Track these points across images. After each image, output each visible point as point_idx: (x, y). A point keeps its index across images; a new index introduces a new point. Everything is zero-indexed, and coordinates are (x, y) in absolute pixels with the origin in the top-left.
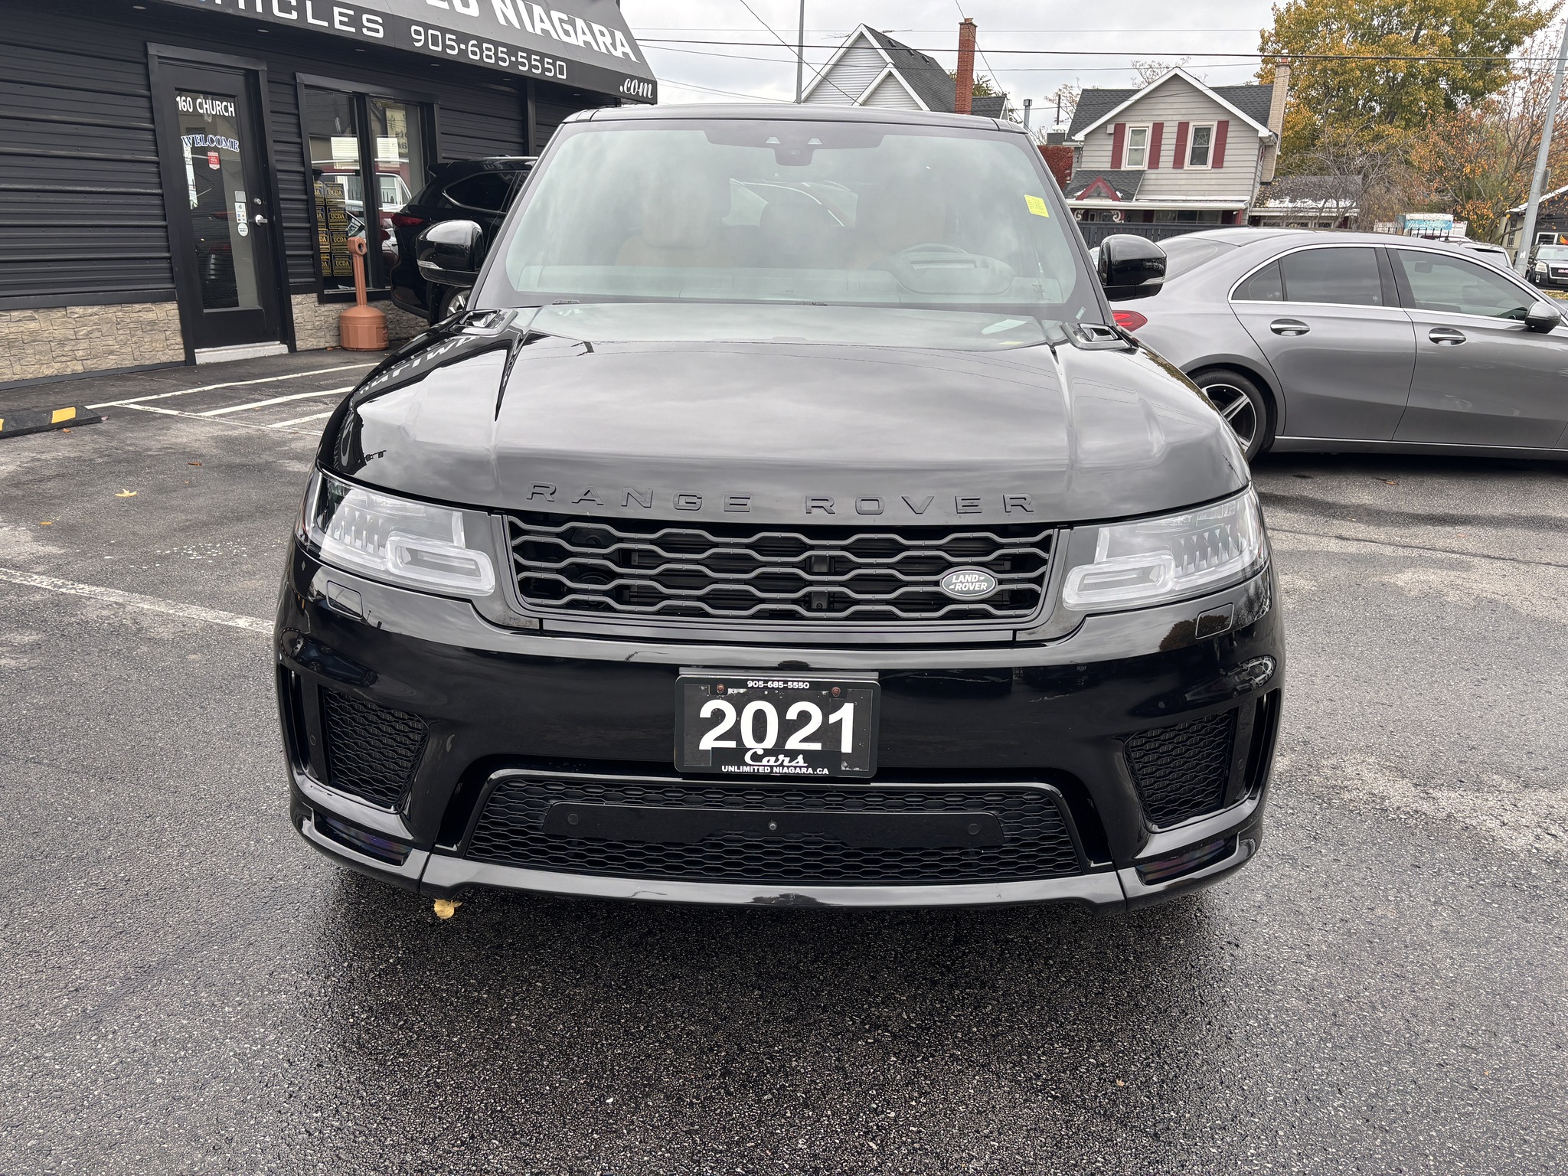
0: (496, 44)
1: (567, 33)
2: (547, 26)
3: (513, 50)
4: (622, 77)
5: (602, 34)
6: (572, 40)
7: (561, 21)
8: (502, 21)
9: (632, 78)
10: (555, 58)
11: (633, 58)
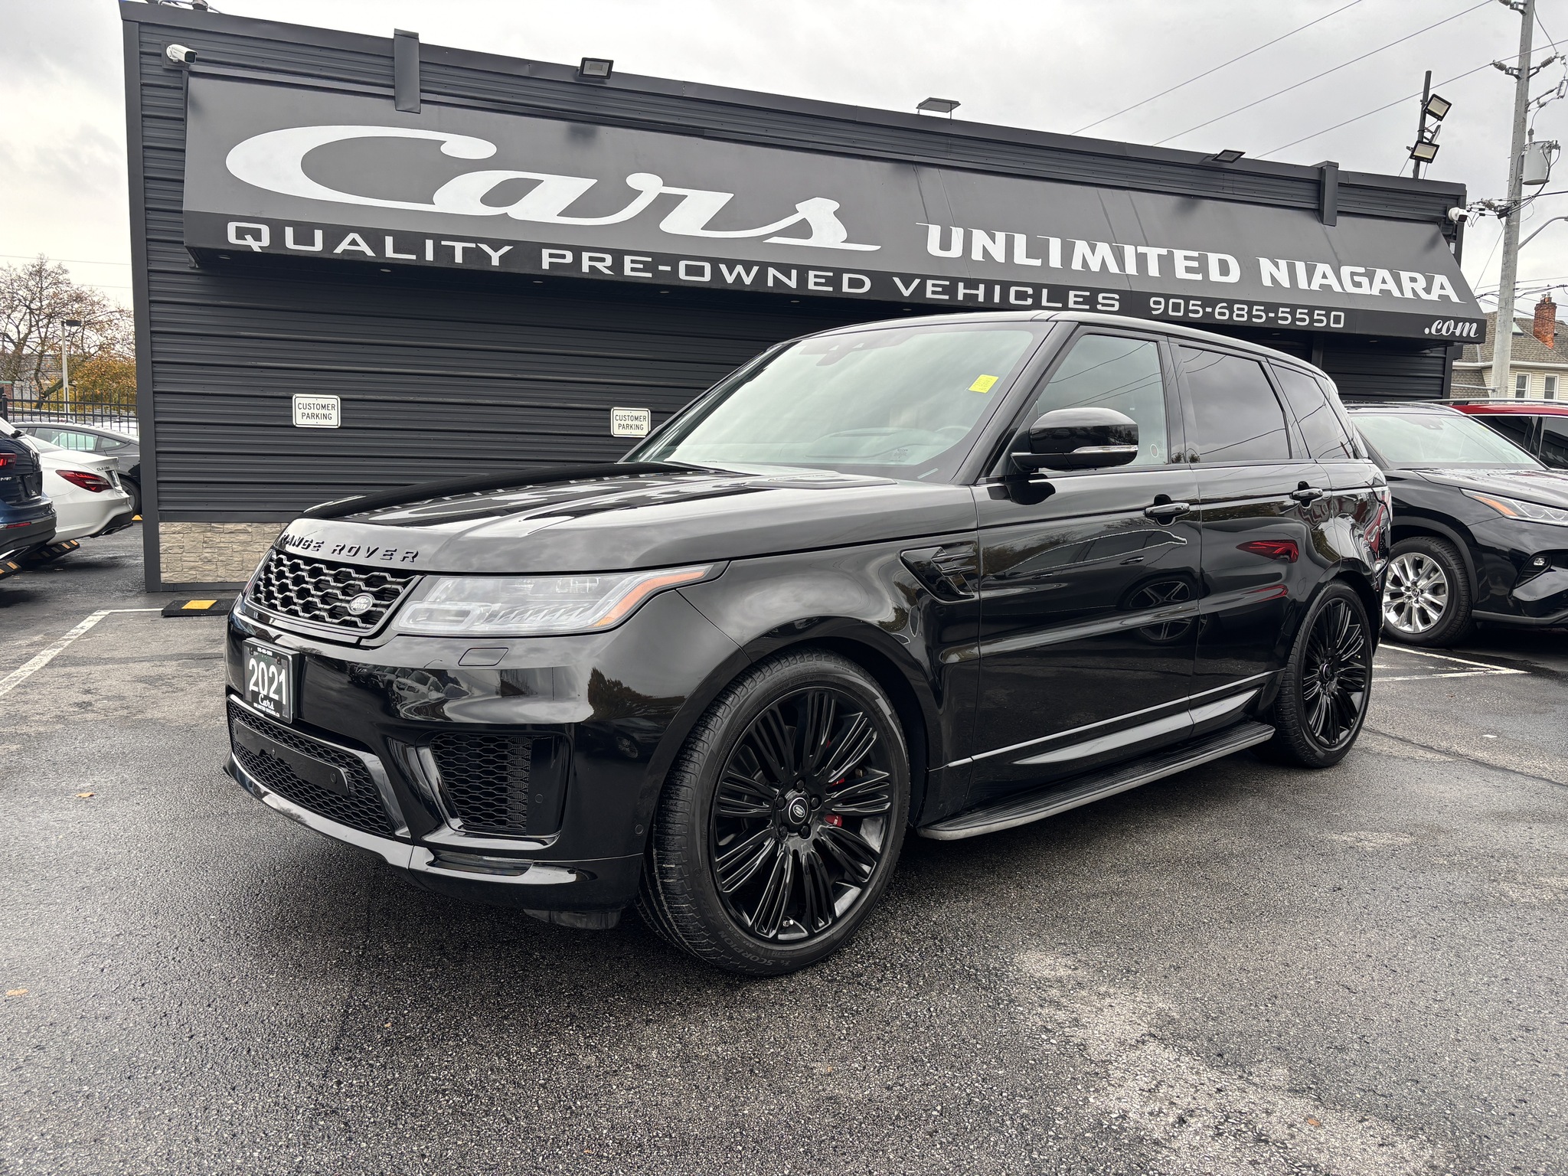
0: (1251, 304)
1: (1358, 285)
2: (1332, 280)
3: (1271, 307)
4: (1429, 320)
5: (1413, 280)
6: (1365, 290)
7: (1353, 274)
8: (1267, 282)
9: (1445, 319)
10: (1328, 310)
11: (1455, 299)
